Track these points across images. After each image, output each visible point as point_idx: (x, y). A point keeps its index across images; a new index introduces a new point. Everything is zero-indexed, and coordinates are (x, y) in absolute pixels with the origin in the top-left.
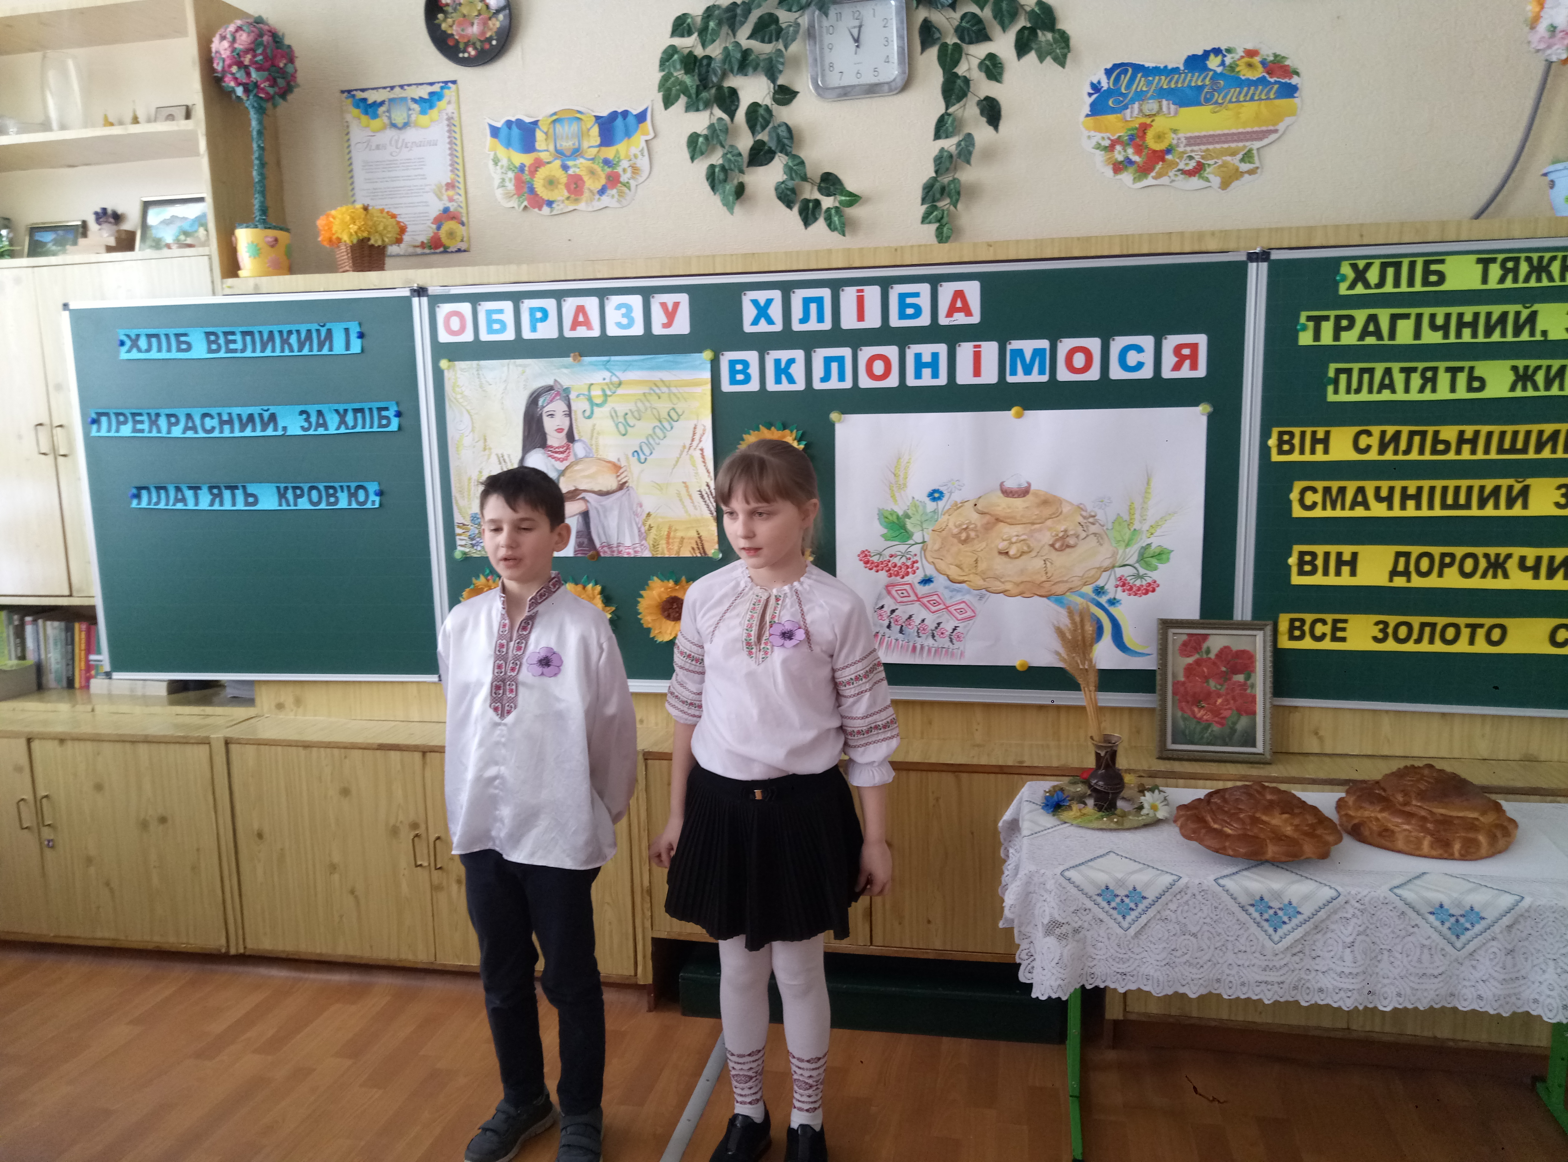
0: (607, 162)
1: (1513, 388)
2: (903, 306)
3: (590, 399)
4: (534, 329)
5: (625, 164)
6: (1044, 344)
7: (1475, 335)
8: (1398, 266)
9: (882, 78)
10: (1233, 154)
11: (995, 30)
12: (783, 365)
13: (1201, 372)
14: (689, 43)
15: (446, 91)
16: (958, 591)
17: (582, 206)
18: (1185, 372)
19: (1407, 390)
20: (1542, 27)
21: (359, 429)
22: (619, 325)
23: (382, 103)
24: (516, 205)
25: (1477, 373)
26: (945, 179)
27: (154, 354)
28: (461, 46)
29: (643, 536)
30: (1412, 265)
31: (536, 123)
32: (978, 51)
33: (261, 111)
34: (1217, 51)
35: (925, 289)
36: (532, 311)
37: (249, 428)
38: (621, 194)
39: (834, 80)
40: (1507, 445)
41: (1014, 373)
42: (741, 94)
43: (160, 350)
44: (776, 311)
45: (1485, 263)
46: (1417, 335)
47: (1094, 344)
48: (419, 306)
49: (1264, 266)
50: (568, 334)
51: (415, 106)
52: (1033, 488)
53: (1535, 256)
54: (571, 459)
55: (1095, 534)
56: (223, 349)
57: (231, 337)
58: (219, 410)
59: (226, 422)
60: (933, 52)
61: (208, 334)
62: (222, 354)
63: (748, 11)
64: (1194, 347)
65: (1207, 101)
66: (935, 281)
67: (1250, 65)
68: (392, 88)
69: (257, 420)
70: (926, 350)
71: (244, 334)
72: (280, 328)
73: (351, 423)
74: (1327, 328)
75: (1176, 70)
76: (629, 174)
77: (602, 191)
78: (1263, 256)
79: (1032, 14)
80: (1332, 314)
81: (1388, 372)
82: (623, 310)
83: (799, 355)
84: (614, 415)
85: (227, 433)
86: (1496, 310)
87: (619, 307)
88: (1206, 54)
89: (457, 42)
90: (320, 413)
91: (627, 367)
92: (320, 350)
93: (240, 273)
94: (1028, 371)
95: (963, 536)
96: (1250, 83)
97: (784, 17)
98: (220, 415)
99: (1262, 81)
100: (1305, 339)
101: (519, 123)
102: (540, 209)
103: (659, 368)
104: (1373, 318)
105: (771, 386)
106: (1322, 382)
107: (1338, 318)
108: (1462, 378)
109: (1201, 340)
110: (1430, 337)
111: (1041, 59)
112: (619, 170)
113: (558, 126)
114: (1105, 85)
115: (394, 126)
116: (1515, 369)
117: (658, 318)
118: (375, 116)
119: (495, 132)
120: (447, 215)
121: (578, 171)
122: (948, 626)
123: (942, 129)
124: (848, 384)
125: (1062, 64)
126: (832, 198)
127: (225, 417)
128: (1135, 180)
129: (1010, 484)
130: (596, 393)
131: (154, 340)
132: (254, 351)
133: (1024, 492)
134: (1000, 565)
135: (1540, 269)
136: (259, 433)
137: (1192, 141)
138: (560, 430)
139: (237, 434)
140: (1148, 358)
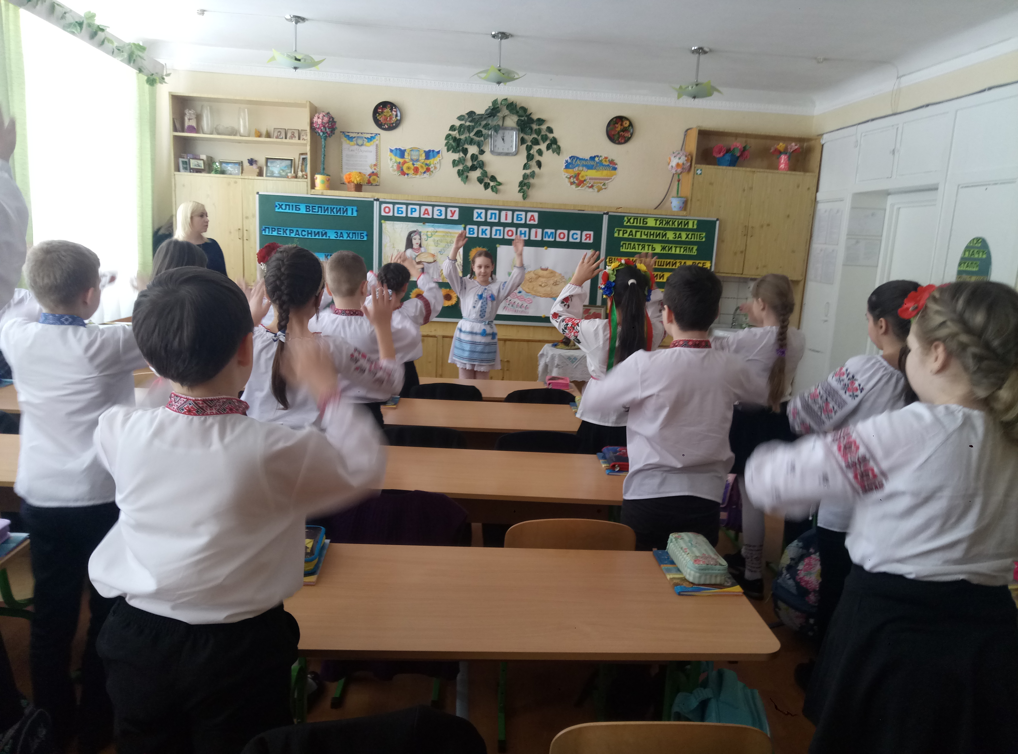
0: (426, 164)
1: (661, 251)
2: (518, 217)
3: (427, 235)
4: (412, 214)
5: (432, 165)
6: (553, 231)
7: (653, 237)
8: (637, 219)
9: (510, 151)
10: (601, 183)
11: (541, 142)
12: (484, 230)
13: (591, 241)
14: (455, 133)
15: (376, 137)
16: (528, 295)
17: (418, 176)
18: (588, 241)
19: (638, 249)
20: (670, 165)
21: (354, 239)
22: (438, 215)
23: (355, 137)
24: (396, 174)
25: (654, 246)
26: (526, 181)
27: (287, 211)
28: (383, 124)
29: (440, 276)
30: (640, 219)
31: (405, 150)
32: (536, 148)
33: (325, 140)
34: (598, 156)
35: (524, 213)
36: (412, 209)
37: (317, 236)
38: (430, 174)
39: (496, 150)
40: (659, 264)
41: (545, 238)
42: (469, 150)
43: (289, 209)
44: (483, 215)
45: (656, 220)
46: (641, 236)
47: (566, 232)
48: (376, 204)
49: (607, 216)
50: (422, 216)
51: (366, 140)
52: (549, 268)
53: (667, 220)
54: (420, 252)
55: (564, 282)
56: (311, 211)
57: (314, 208)
58: (308, 229)
59: (310, 233)
60: (525, 146)
61: (306, 206)
62: (311, 213)
63: (473, 128)
64: (590, 235)
65: (595, 169)
66: (526, 212)
67: (606, 161)
68: (358, 133)
69: (320, 233)
70: (523, 230)
71: (319, 207)
72: (330, 206)
73: (351, 237)
74: (621, 233)
75: (587, 160)
76: (433, 169)
77: (424, 173)
78: (607, 213)
79: (551, 140)
80: (623, 229)
81: (634, 245)
82: (439, 211)
83: (489, 228)
84: (434, 241)
85: (310, 237)
86: (658, 232)
87: (438, 210)
88: (595, 157)
89: (382, 123)
90: (341, 233)
91: (439, 227)
92: (343, 214)
93: (316, 188)
94: (549, 237)
95: (530, 280)
96: (605, 166)
97: (484, 131)
98: (308, 231)
99: (608, 165)
100: (616, 235)
101: (400, 149)
102: (404, 175)
103: (448, 228)
104: (631, 231)
105: (480, 236)
106: (619, 246)
107: (624, 231)
108: (650, 247)
109: (592, 233)
110: (644, 237)
111: (553, 152)
112: (430, 167)
113: (412, 152)
114: (569, 161)
115: (358, 145)
116: (662, 246)
117: (449, 214)
118: (352, 141)
119: (391, 151)
120: (373, 174)
121: (417, 166)
122: (525, 305)
123: (525, 167)
124: (501, 237)
125: (559, 155)
126: (493, 183)
127: (310, 232)
128: (576, 187)
129: (543, 267)
130: (429, 234)
131: (288, 206)
132: (321, 212)
133: (547, 269)
134: (540, 289)
135: (668, 223)
136: (320, 237)
137: (591, 179)
138: (417, 244)
139: (313, 237)
140: (579, 236)
